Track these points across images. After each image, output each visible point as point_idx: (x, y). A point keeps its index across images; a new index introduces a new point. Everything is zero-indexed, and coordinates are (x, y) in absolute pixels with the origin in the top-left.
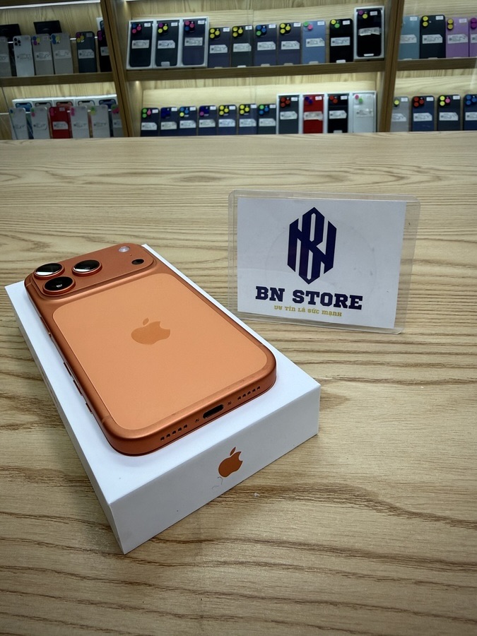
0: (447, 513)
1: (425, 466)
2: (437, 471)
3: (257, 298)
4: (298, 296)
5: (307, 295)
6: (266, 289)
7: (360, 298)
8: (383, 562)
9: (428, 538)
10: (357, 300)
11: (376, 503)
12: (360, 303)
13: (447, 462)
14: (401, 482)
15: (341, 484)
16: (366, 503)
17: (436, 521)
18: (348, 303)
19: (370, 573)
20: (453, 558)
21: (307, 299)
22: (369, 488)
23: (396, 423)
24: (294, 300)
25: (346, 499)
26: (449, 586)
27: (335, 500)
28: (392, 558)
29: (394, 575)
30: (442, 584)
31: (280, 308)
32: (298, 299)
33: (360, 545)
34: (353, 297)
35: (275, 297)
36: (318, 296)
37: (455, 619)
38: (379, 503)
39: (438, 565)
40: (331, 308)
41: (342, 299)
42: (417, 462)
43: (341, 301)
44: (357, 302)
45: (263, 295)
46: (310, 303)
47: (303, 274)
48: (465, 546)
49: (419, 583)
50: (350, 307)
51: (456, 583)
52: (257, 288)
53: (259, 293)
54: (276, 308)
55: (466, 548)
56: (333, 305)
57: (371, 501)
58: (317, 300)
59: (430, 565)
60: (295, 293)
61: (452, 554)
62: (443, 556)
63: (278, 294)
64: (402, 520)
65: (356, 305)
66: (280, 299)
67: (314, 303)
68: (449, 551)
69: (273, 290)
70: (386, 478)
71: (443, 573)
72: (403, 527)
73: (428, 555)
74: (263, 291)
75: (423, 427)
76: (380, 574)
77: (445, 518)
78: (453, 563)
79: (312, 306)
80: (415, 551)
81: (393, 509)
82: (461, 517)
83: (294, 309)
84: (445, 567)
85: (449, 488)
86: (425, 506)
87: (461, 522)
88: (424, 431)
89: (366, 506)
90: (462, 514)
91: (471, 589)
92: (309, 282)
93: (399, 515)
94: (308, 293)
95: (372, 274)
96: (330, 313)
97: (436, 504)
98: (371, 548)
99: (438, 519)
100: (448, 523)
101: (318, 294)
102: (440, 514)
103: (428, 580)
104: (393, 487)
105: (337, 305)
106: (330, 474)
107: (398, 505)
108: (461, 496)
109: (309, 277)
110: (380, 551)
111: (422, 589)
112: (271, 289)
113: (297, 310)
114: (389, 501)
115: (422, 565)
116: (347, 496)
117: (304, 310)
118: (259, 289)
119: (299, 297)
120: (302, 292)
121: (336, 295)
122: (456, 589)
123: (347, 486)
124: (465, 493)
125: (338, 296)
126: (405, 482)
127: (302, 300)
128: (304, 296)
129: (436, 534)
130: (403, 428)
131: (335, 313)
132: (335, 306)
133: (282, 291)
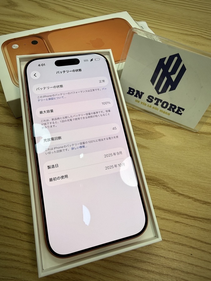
0: (194, 196)
1: (190, 174)
2: (194, 177)
3: (128, 93)
4: (150, 99)
5: (155, 100)
6: (134, 90)
7: (183, 110)
8: (165, 212)
9: (184, 205)
10: (181, 110)
11: (167, 187)
12: (182, 112)
13: (200, 173)
14: (179, 180)
15: (154, 177)
16: (163, 187)
17: (189, 198)
18: (176, 110)
20: (192, 214)
21: (154, 101)
22: (165, 180)
23: (183, 151)
24: (147, 100)
25: (155, 184)
26: (187, 224)
27: (151, 184)
28: (169, 211)
29: (168, 218)
30: (185, 224)
31: (139, 102)
32: (149, 100)
33: (157, 204)
34: (179, 108)
35: (138, 95)
36: (161, 102)
37: (186, 237)
38: (168, 187)
39: (185, 216)
40: (166, 110)
41: (173, 107)
42: (187, 172)
43: (172, 108)
44: (181, 111)
45: (131, 93)
46: (155, 104)
47: (157, 88)
49: (177, 222)
50: (176, 112)
51: (190, 224)
52: (130, 88)
53: (130, 91)
54: (136, 101)
55: (197, 211)
57: (165, 186)
58: (160, 104)
59: (182, 216)
60: (149, 97)
61: (191, 213)
62: (188, 213)
63: (139, 95)
64: (176, 196)
65: (180, 112)
66: (140, 97)
67: (158, 105)
68: (191, 211)
69: (138, 92)
70: (173, 177)
71: (186, 219)
72: (175, 199)
73: (182, 212)
74: (132, 90)
75: (194, 155)
76: (163, 216)
77: (192, 198)
78: (191, 216)
79: (155, 106)
80: (178, 209)
81: (173, 191)
82: (199, 198)
83: (145, 105)
84: (187, 217)
85: (198, 185)
86: (186, 192)
87: (198, 200)
88: (194, 157)
89: (163, 188)
90: (199, 197)
91: (195, 227)
92: (159, 93)
93: (175, 194)
94: (156, 99)
95: (195, 99)
96: (164, 112)
97: (191, 192)
99: (190, 198)
100: (193, 200)
101: (161, 101)
102: (191, 196)
103: (180, 221)
104: (175, 181)
105: (169, 109)
106: (150, 172)
107: (176, 189)
108: (202, 190)
109: (160, 91)
110: (165, 208)
111: (177, 224)
112: (137, 91)
113: (147, 105)
114: (172, 187)
115: (179, 215)
116: (156, 183)
117: (150, 107)
118: (130, 89)
120: (153, 97)
121: (171, 104)
122: (190, 226)
123: (156, 178)
124: (203, 188)
125: (172, 105)
126: (180, 180)
127: (151, 101)
128: (153, 100)
129: (187, 204)
130: (185, 154)
131: (166, 113)
132: (168, 109)
133: (142, 93)
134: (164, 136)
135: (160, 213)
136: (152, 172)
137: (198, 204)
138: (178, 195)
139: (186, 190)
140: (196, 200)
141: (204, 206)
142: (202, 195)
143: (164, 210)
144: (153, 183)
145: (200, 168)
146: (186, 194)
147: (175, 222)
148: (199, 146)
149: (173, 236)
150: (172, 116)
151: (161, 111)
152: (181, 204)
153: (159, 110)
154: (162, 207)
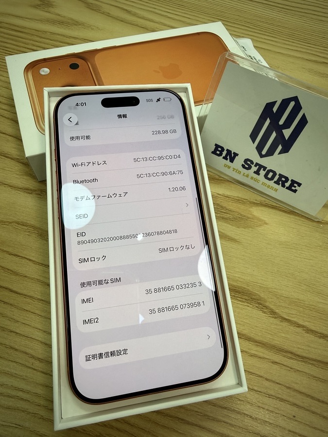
0: (306, 324)
1: (302, 288)
2: (309, 293)
3: (213, 153)
5: (255, 166)
6: (223, 149)
7: (299, 185)
8: (257, 345)
9: (289, 337)
10: (295, 185)
11: (264, 306)
12: (297, 188)
13: (318, 288)
14: (284, 296)
15: (245, 288)
16: (257, 305)
17: (297, 327)
18: (287, 184)
19: (247, 350)
20: (299, 352)
21: (254, 169)
22: (262, 295)
23: (294, 251)
24: (243, 166)
25: (246, 299)
26: (291, 368)
27: (239, 299)
28: (263, 344)
29: (261, 355)
30: (288, 367)
31: (229, 167)
32: (247, 166)
33: (246, 331)
34: (293, 182)
35: (228, 157)
36: (264, 170)
37: (288, 388)
38: (266, 307)
39: (290, 355)
40: (271, 183)
41: (283, 179)
42: (299, 284)
44: (295, 187)
45: (218, 152)
46: (255, 172)
47: (259, 148)
48: (310, 347)
49: (275, 363)
50: (287, 188)
51: (296, 368)
52: (216, 145)
53: (216, 149)
54: (226, 166)
55: (309, 348)
56: (273, 181)
57: (261, 304)
58: (262, 173)
59: (284, 354)
60: (246, 161)
61: (300, 350)
62: (295, 350)
63: (231, 156)
64: (277, 321)
65: (293, 188)
66: (232, 160)
67: (259, 174)
68: (299, 348)
69: (229, 152)
70: (275, 290)
71: (290, 360)
72: (275, 327)
73: (286, 347)
74: (220, 149)
75: (311, 258)
76: (253, 352)
77: (303, 326)
78: (298, 356)
79: (255, 176)
80: (278, 343)
81: (273, 313)
82: (313, 328)
83: (239, 172)
84: (292, 357)
85: (313, 307)
86: (294, 316)
87: (312, 331)
88: (311, 261)
89: (257, 307)
90: (314, 326)
91: (304, 373)
92: (262, 156)
93: (275, 318)
94: (257, 164)
95: (319, 170)
96: (269, 187)
97: (301, 316)
98: (252, 335)
99: (299, 326)
100: (304, 330)
101: (265, 168)
102: (301, 323)
103: (281, 362)
104: (278, 298)
105: (277, 183)
106: (240, 279)
107: (277, 311)
108: (320, 314)
109: (264, 152)
110: (257, 338)
111: (275, 367)
112: (227, 150)
113: (242, 174)
114: (272, 307)
115: (280, 352)
116: (247, 298)
117: (247, 176)
118: (217, 146)
119: (248, 164)
120: (252, 162)
122: (295, 372)
123: (248, 290)
124: (322, 312)
125: (281, 176)
126: (286, 296)
127: (249, 168)
128: (253, 166)
129: (294, 335)
130: (298, 256)
131: (272, 188)
132: (275, 182)
133: (236, 155)
134: (266, 224)
135: (249, 346)
136: (242, 280)
137: (311, 337)
138: (280, 320)
139: (294, 313)
140: (309, 331)
141: (321, 341)
142: (319, 323)
143: (256, 342)
144: (242, 298)
145: (319, 280)
146: (293, 319)
147: (272, 362)
148: (321, 244)
149: (267, 384)
150: (281, 193)
151: (263, 184)
152: (283, 335)
153: (261, 183)
154: (252, 337)
